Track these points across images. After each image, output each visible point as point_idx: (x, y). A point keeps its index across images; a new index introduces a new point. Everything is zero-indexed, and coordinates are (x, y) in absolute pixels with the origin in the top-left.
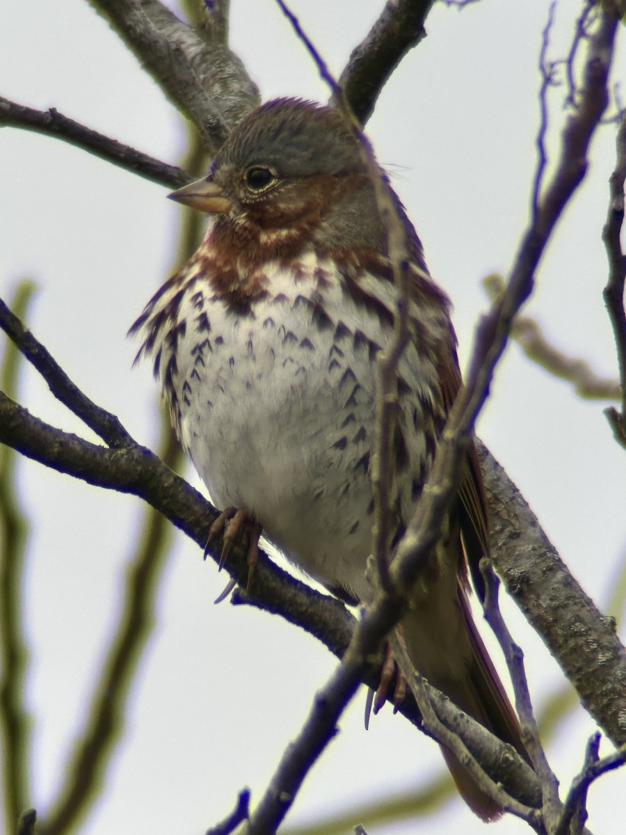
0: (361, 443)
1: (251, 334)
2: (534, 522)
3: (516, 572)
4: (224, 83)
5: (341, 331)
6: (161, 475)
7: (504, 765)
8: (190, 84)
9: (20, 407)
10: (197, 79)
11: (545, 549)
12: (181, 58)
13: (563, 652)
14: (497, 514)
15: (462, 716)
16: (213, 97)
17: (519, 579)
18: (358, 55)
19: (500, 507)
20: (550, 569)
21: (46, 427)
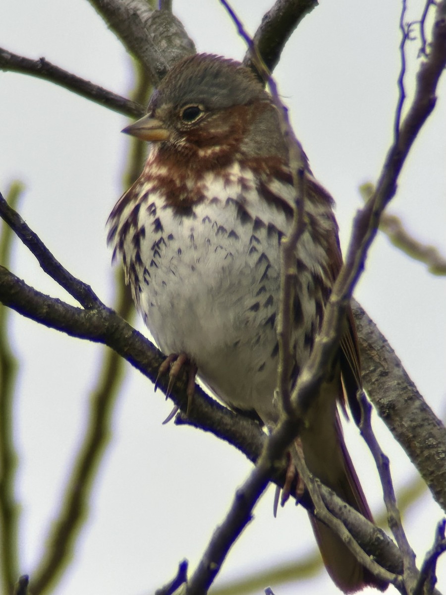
0: (270, 306)
1: (192, 229)
2: (398, 364)
3: (385, 401)
4: (169, 39)
5: (258, 224)
6: (123, 329)
7: (376, 543)
8: (144, 40)
9: (18, 279)
10: (149, 36)
11: (407, 384)
12: (137, 21)
13: (420, 459)
14: (371, 358)
15: (345, 507)
16: (161, 50)
17: (387, 406)
18: (268, 18)
19: (374, 353)
20: (411, 399)
21: (38, 294)
